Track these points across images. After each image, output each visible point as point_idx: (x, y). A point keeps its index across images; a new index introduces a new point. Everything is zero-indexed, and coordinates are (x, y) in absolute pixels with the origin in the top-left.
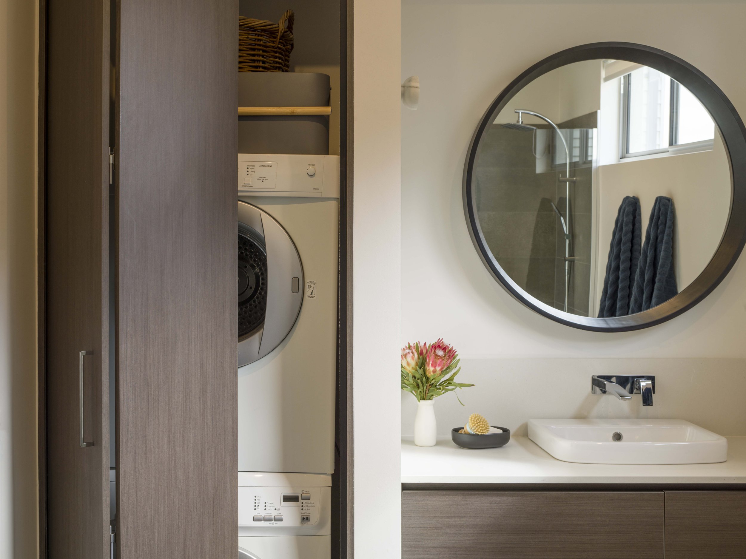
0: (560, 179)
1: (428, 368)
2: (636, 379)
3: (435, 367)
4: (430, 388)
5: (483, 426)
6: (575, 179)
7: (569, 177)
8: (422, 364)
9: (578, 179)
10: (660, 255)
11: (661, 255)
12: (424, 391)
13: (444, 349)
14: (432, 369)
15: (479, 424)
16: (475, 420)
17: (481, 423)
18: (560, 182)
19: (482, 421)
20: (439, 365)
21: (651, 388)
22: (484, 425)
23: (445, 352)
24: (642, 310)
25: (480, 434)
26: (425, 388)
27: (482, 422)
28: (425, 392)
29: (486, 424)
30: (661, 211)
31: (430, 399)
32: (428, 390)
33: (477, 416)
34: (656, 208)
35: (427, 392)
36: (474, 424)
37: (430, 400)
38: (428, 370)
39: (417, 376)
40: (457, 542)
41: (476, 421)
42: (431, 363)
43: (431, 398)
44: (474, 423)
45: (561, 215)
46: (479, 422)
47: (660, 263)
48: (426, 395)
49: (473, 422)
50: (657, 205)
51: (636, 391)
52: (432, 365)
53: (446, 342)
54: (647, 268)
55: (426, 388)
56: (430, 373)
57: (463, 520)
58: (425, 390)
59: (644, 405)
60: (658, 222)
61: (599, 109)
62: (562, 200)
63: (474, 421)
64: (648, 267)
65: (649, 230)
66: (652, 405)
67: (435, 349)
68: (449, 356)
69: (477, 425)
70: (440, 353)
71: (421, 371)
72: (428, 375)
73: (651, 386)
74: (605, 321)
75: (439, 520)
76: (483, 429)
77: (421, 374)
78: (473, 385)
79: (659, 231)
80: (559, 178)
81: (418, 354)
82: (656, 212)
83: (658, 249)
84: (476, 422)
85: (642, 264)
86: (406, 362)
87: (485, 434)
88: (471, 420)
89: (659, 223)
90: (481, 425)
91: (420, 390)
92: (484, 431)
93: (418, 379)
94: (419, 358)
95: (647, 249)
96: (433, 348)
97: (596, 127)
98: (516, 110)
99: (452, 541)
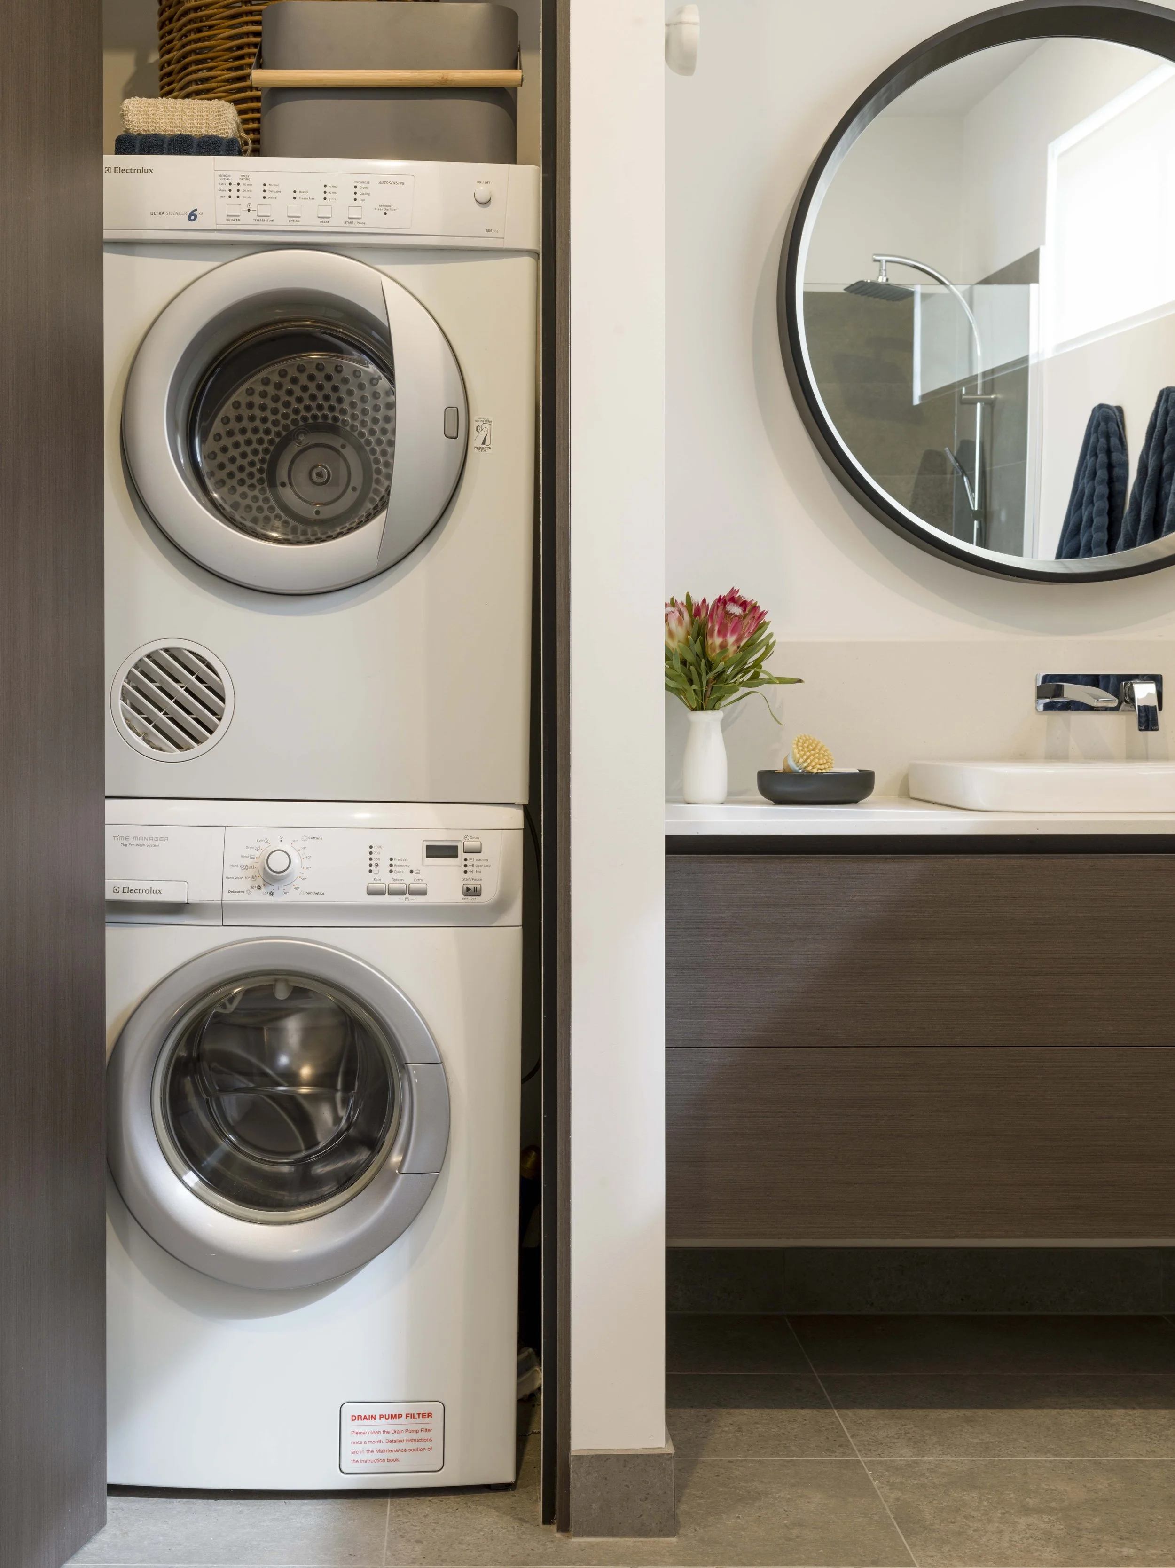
0: (964, 397)
1: (710, 641)
2: (1124, 683)
3: (725, 636)
4: (715, 684)
5: (822, 756)
6: (992, 397)
7: (982, 395)
8: (700, 633)
9: (999, 396)
10: (1167, 504)
11: (1169, 504)
12: (702, 691)
13: (744, 604)
14: (718, 640)
15: (813, 752)
16: (806, 745)
17: (817, 751)
18: (963, 402)
19: (819, 747)
20: (733, 631)
21: (1155, 706)
22: (824, 756)
23: (745, 610)
24: (1137, 545)
25: (815, 771)
26: (704, 683)
27: (820, 750)
28: (705, 694)
29: (826, 754)
30: (1170, 415)
31: (713, 709)
32: (710, 689)
33: (807, 737)
34: (1160, 410)
35: (708, 693)
36: (802, 753)
37: (715, 710)
38: (712, 644)
39: (690, 658)
40: (773, 956)
41: (808, 747)
42: (717, 628)
43: (717, 707)
44: (802, 751)
45: (964, 473)
46: (813, 750)
47: (1166, 519)
48: (707, 699)
49: (801, 748)
50: (1161, 405)
51: (1125, 706)
52: (719, 632)
53: (746, 594)
54: (1140, 531)
55: (707, 685)
56: (715, 651)
57: (784, 913)
58: (704, 689)
59: (1140, 730)
60: (1163, 439)
61: (1044, 244)
62: (967, 446)
63: (803, 746)
64: (1143, 529)
65: (1145, 456)
66: (1157, 730)
67: (725, 603)
68: (754, 617)
69: (808, 754)
70: (736, 610)
71: (697, 647)
72: (712, 655)
73: (1154, 702)
74: (1062, 563)
75: (736, 913)
76: (821, 762)
77: (697, 655)
78: (800, 681)
79: (1165, 456)
80: (961, 395)
81: (690, 615)
82: (1159, 419)
83: (1163, 492)
84: (806, 749)
85: (1129, 525)
86: (668, 629)
87: (824, 771)
88: (797, 745)
89: (1166, 440)
90: (817, 755)
91: (695, 687)
92: (823, 767)
93: (691, 664)
94: (692, 623)
95: (1141, 495)
96: (721, 602)
97: (1036, 281)
98: (874, 257)
99: (763, 956)
